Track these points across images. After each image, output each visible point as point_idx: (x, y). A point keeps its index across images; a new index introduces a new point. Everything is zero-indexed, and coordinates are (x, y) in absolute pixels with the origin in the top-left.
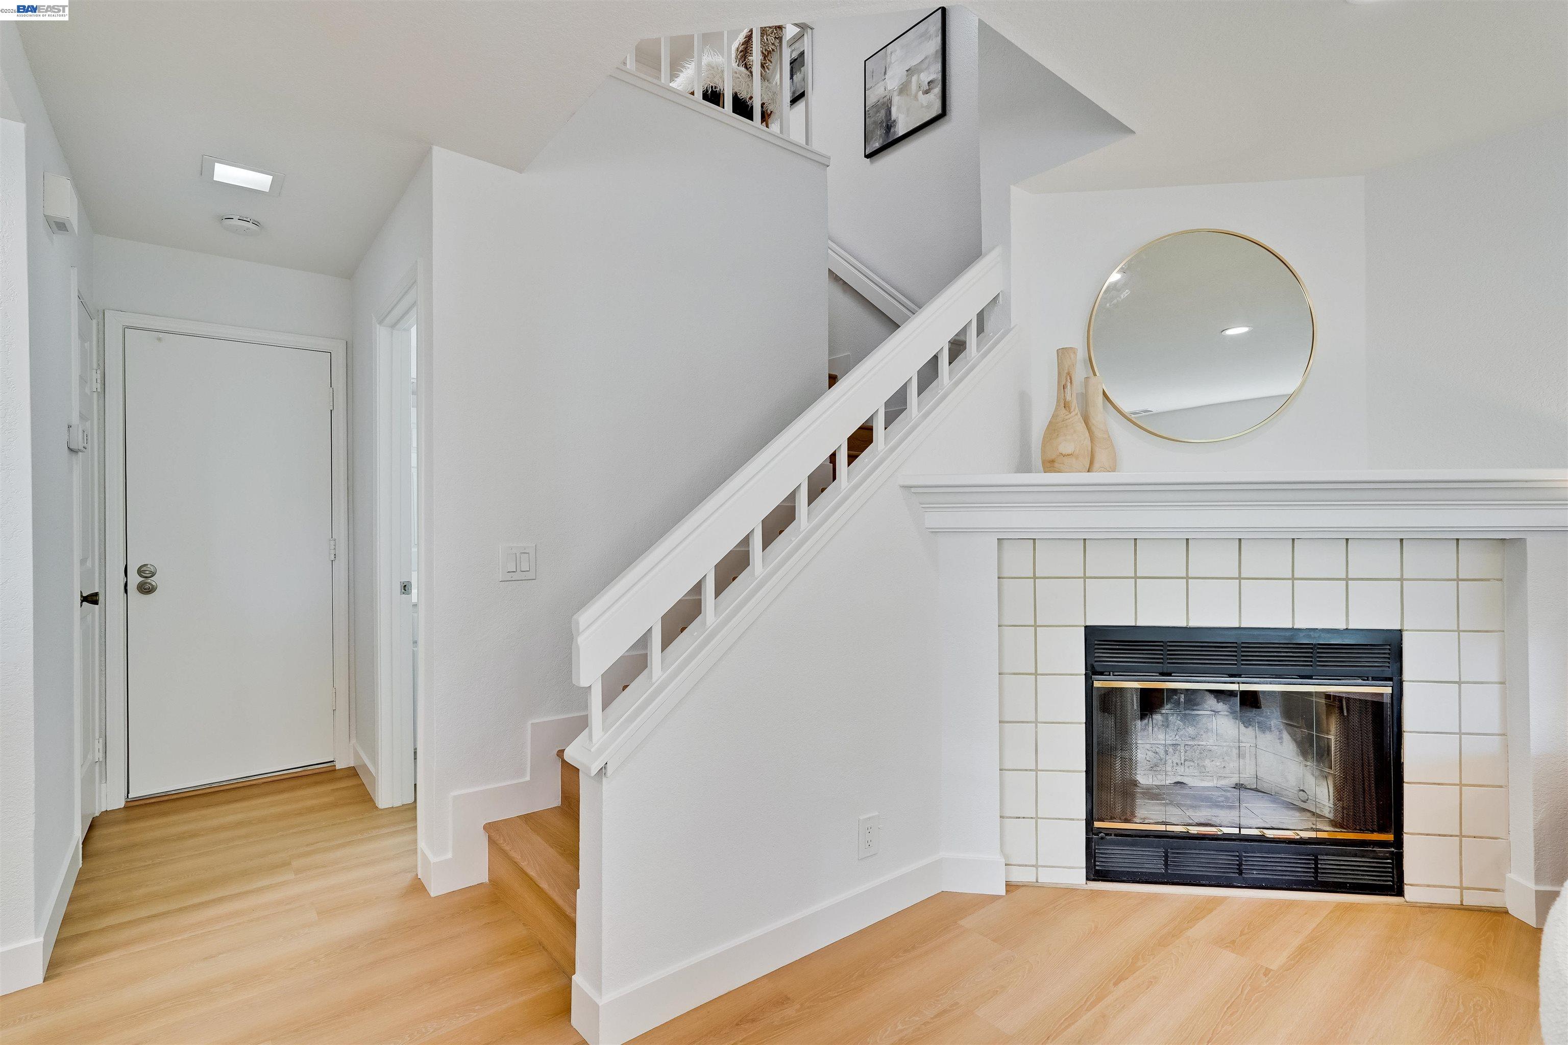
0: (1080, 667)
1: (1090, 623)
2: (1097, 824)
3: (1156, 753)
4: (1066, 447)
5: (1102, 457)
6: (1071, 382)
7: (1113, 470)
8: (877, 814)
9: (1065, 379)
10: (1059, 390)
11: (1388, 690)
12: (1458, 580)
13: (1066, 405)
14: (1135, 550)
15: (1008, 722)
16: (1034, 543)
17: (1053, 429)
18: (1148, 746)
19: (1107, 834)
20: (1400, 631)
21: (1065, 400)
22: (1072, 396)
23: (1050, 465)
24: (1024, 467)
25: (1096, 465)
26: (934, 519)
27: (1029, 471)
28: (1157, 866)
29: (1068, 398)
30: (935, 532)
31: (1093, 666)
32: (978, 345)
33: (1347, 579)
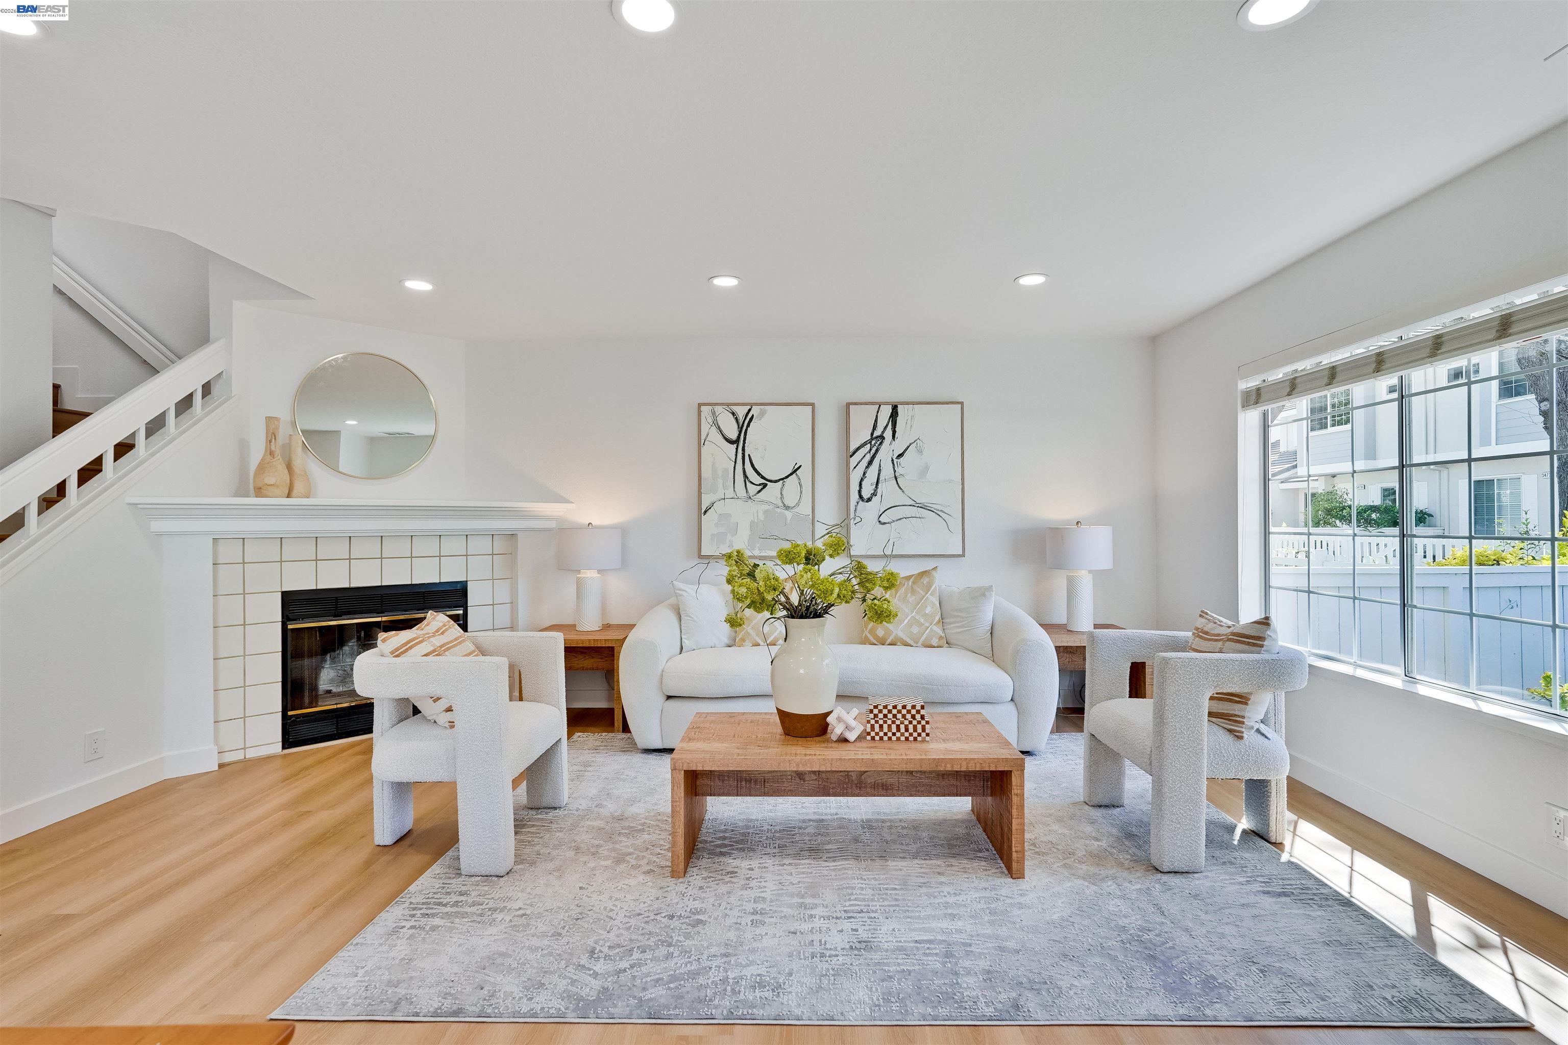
0: (279, 618)
1: (284, 590)
2: (290, 713)
3: (345, 671)
4: (269, 480)
5: (299, 487)
6: (275, 439)
7: (308, 496)
8: (103, 729)
9: (271, 436)
10: (266, 442)
11: (461, 612)
12: (493, 554)
13: (272, 453)
14: (317, 544)
15: (220, 659)
16: (244, 541)
17: (262, 468)
18: (339, 668)
19: (296, 718)
20: (467, 581)
21: (271, 449)
22: (276, 448)
23: (259, 492)
24: (241, 492)
25: (295, 492)
26: (157, 526)
27: (246, 495)
28: (331, 730)
29: (273, 448)
30: (160, 535)
31: (287, 616)
32: (203, 406)
33: (440, 556)
